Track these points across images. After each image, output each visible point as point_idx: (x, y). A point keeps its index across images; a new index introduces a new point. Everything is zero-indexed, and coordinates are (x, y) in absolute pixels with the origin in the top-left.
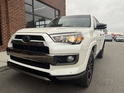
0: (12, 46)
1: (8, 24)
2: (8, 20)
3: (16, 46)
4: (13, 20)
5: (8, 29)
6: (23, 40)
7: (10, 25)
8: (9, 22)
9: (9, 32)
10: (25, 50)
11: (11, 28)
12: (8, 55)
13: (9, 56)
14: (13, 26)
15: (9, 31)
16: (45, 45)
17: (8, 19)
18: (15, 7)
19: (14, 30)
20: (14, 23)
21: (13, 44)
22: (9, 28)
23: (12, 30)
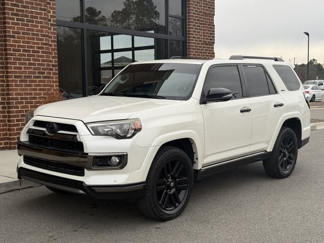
0: (28, 140)
1: (7, 68)
2: (6, 59)
3: (35, 139)
4: (20, 55)
5: (5, 84)
6: (47, 129)
7: (10, 72)
8: (7, 63)
9: (8, 94)
10: (49, 146)
11: (12, 81)
12: (20, 155)
13: (22, 157)
14: (20, 73)
15: (8, 90)
16: (79, 140)
17: (6, 54)
18: (27, 16)
19: (21, 86)
20: (22, 64)
21: (30, 136)
22: (8, 81)
23: (16, 85)
